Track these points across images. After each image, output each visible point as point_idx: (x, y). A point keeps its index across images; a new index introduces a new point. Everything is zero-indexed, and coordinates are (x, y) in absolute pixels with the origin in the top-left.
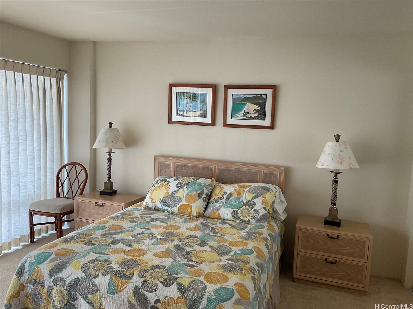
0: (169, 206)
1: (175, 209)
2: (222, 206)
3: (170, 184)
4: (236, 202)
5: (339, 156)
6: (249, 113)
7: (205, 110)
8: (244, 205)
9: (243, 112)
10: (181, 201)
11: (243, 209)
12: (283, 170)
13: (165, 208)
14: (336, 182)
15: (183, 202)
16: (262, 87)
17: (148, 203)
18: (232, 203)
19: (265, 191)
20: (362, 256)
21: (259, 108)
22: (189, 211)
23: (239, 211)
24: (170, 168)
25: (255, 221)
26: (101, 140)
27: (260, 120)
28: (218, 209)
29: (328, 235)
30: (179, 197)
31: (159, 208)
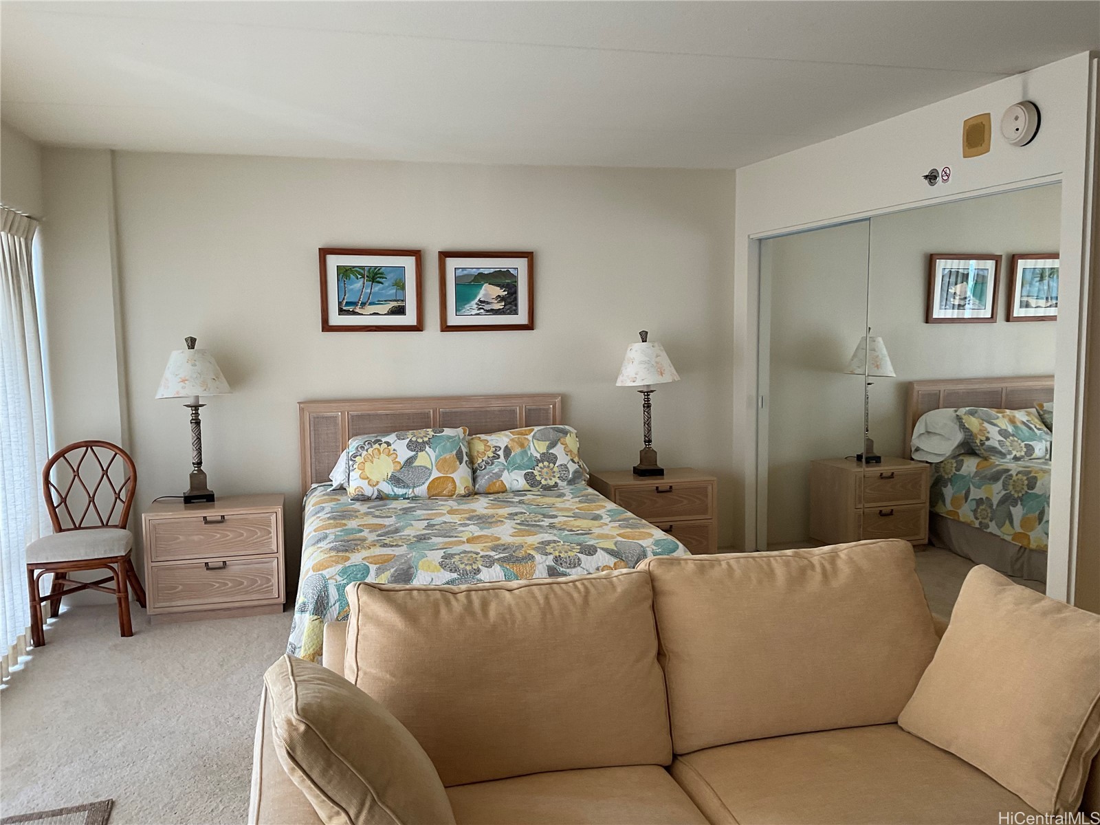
0: (408, 487)
1: (422, 490)
2: (504, 469)
3: (393, 447)
4: (523, 459)
5: (657, 363)
6: (488, 303)
7: (402, 301)
8: (538, 461)
9: (477, 299)
10: (431, 473)
11: (541, 468)
12: (558, 400)
13: (400, 491)
14: (647, 406)
15: (436, 474)
16: (507, 254)
17: (362, 488)
18: (519, 462)
19: (561, 435)
20: (705, 511)
21: (506, 293)
22: (450, 486)
23: (536, 473)
24: (336, 424)
25: (565, 483)
26: (187, 378)
27: (509, 314)
28: (499, 475)
29: (657, 488)
30: (424, 467)
31: (387, 493)
